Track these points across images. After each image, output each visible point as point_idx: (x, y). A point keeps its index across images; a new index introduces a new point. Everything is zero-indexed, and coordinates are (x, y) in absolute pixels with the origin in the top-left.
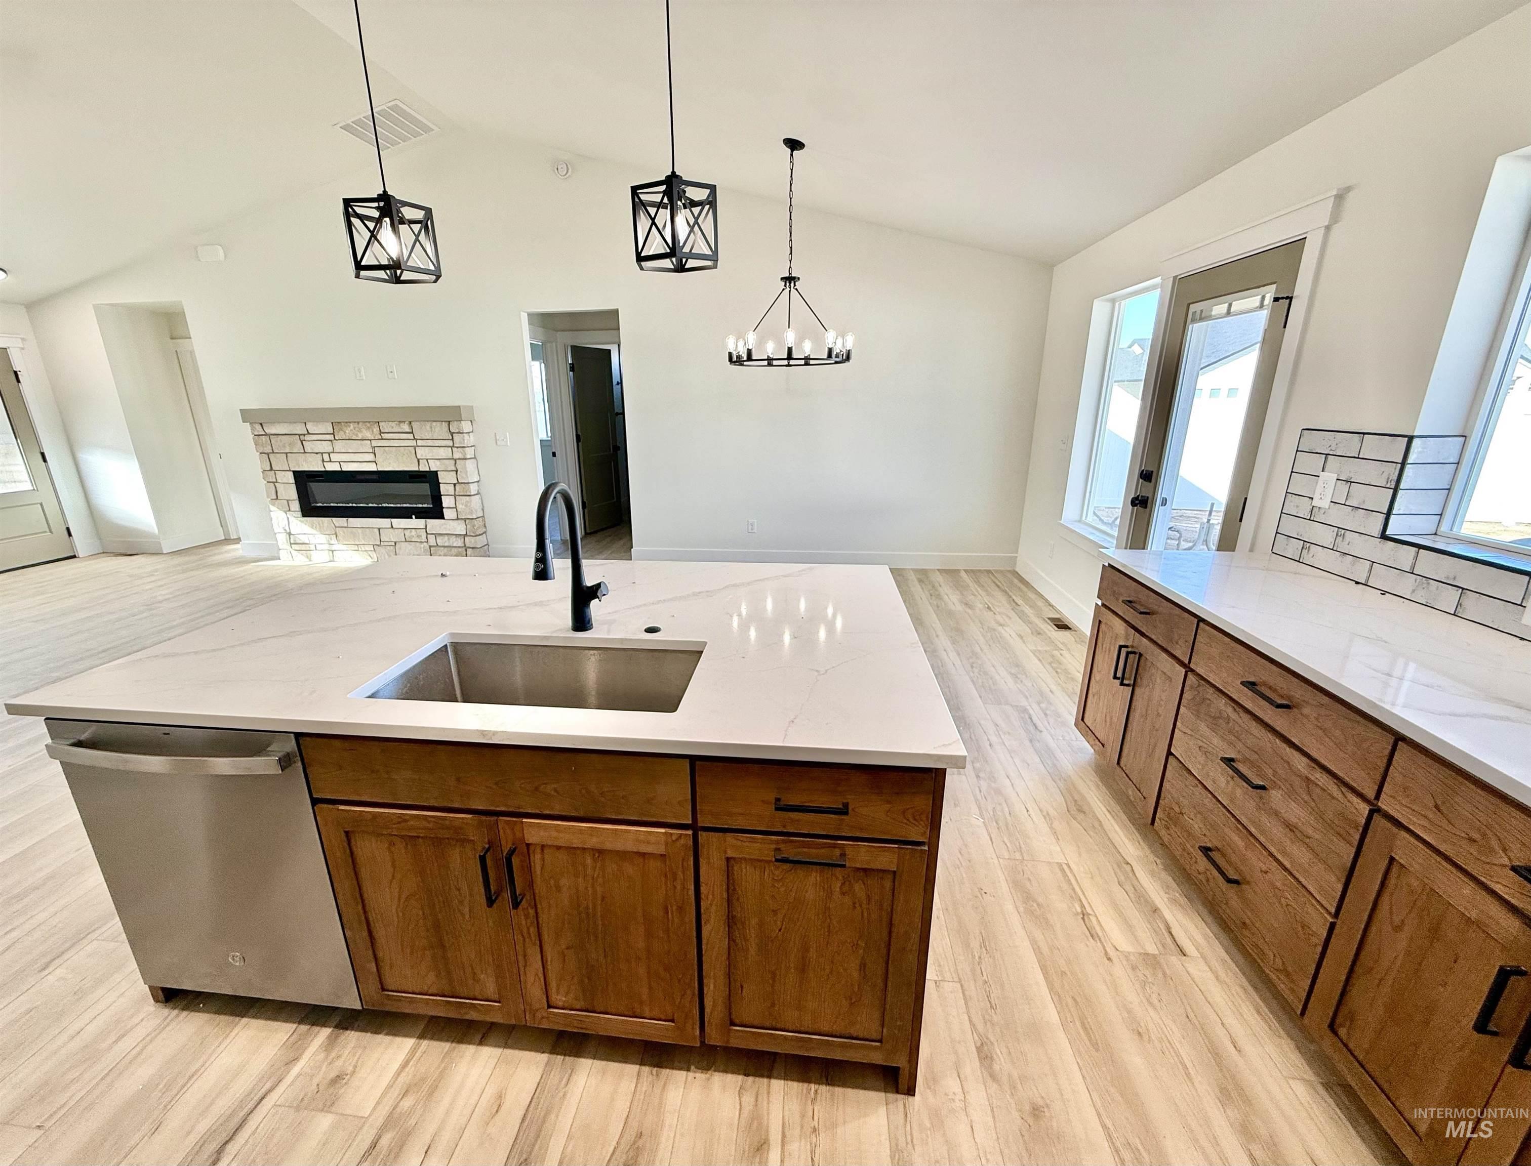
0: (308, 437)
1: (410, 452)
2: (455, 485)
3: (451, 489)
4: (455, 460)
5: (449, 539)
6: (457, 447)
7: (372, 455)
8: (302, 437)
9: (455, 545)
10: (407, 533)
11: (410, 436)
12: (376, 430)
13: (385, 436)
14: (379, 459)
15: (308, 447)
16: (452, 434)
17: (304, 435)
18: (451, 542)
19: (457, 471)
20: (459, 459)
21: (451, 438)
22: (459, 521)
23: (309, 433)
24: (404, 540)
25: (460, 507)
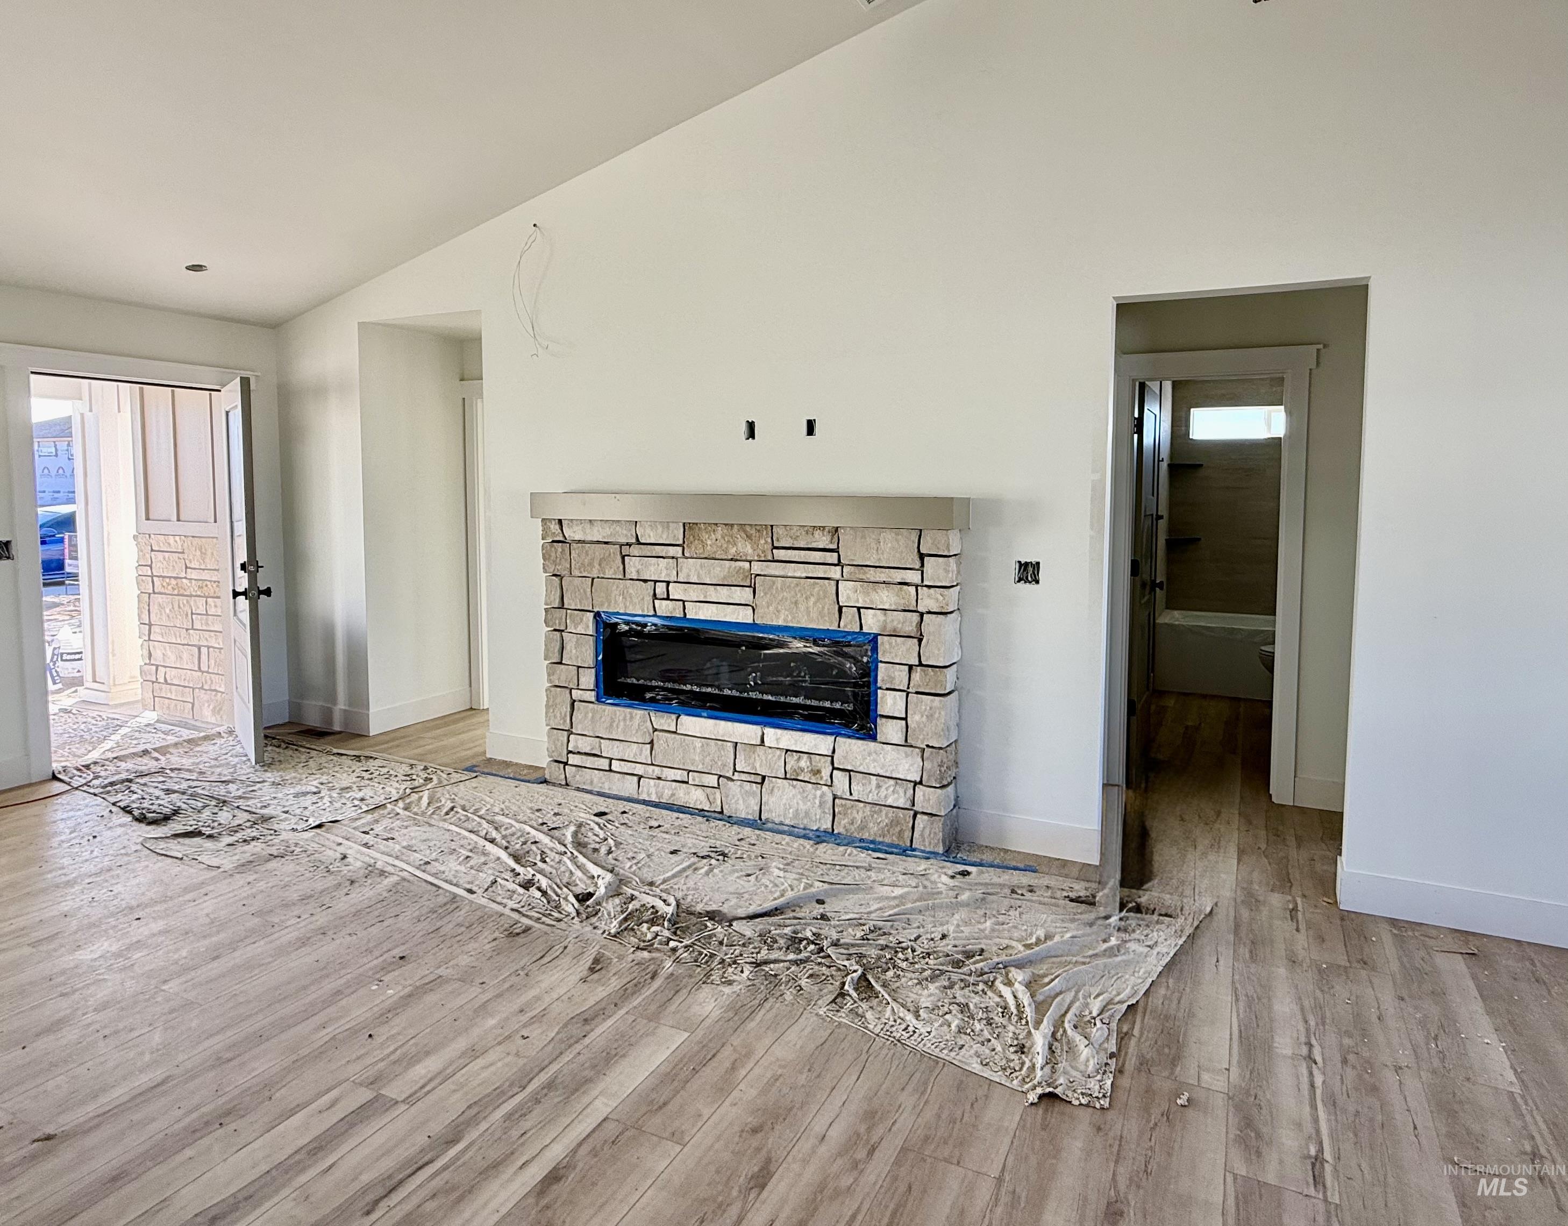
0: (635, 550)
1: (825, 592)
2: (911, 667)
3: (901, 675)
4: (922, 615)
5: (879, 786)
6: (929, 587)
7: (749, 591)
8: (625, 550)
9: (890, 802)
10: (792, 760)
11: (832, 558)
12: (764, 543)
13: (780, 554)
14: (761, 600)
15: (633, 565)
16: (922, 557)
17: (629, 545)
18: (883, 794)
19: (920, 641)
20: (929, 612)
21: (918, 566)
22: (908, 750)
23: (638, 542)
24: (782, 775)
25: (913, 719)
